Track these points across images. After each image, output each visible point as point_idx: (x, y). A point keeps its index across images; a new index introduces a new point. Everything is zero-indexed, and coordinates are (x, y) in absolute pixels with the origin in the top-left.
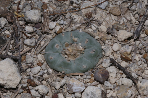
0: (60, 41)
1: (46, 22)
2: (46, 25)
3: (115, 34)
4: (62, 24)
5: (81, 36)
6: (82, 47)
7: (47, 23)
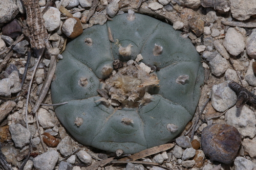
0: (85, 63)
1: (34, 17)
2: (37, 27)
3: (223, 6)
4: (77, 7)
5: (137, 33)
6: (149, 66)
7: (37, 19)
